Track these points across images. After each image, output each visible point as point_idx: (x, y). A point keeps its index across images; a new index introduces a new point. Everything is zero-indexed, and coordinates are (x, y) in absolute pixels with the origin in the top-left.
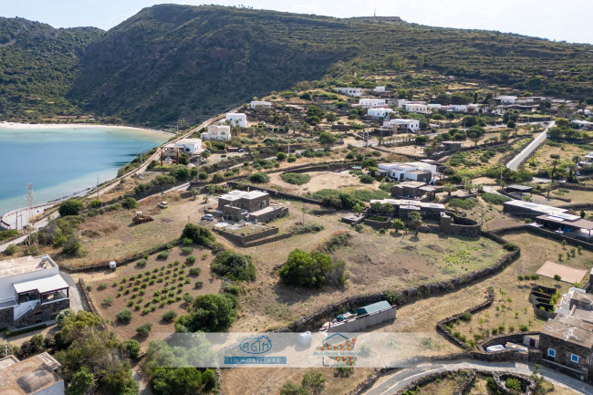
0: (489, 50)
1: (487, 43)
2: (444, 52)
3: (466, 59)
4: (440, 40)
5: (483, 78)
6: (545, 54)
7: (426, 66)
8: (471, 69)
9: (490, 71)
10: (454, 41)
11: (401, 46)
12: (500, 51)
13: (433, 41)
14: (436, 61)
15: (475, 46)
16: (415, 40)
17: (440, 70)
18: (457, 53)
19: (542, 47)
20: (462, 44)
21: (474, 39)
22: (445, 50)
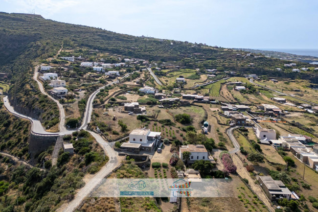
0: (105, 38)
1: (103, 34)
2: (87, 38)
3: (98, 41)
4: (82, 32)
5: (110, 51)
6: (126, 40)
7: (82, 45)
8: (102, 46)
9: (111, 47)
10: (88, 33)
11: (64, 34)
12: (109, 38)
13: (78, 32)
14: (86, 43)
15: (99, 35)
16: (69, 31)
17: (90, 47)
18: (93, 39)
19: (124, 37)
20: (93, 34)
21: (97, 32)
22: (87, 37)
